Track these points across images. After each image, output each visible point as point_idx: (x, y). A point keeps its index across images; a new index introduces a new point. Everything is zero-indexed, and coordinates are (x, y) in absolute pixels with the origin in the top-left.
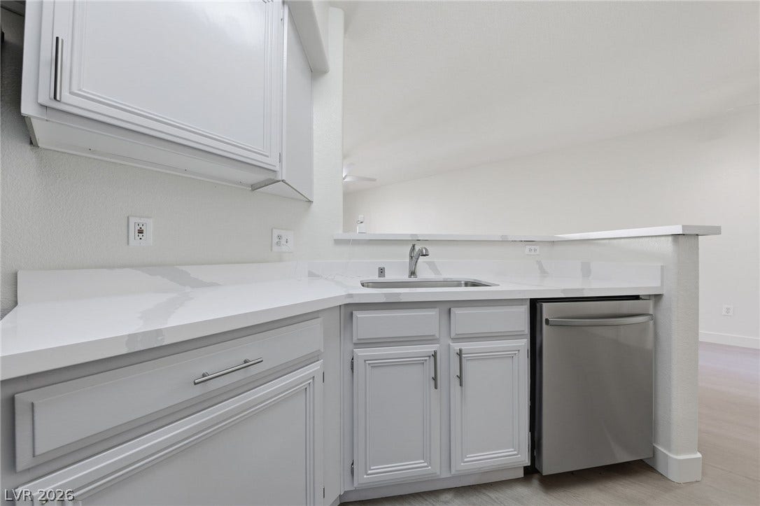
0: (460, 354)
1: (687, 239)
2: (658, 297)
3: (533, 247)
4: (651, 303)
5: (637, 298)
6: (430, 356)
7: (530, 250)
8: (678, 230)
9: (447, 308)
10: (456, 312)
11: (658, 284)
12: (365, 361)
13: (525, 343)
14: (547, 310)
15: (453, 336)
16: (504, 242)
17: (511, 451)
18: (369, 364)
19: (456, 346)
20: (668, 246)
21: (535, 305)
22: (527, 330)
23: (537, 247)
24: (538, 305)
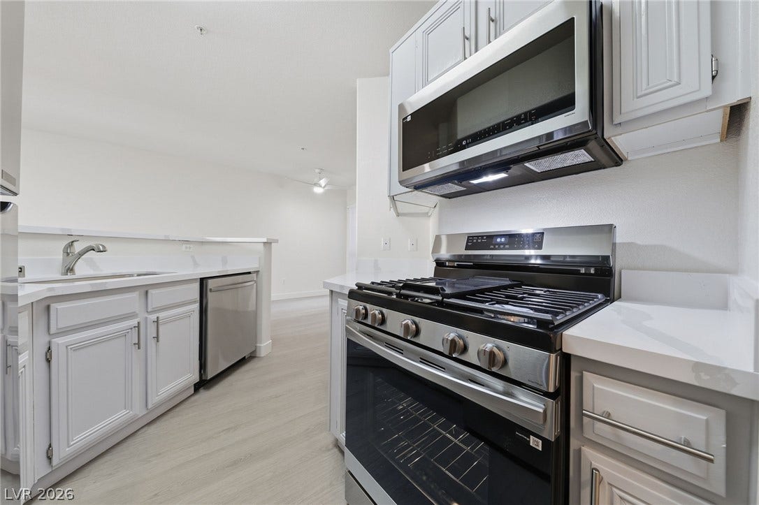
0: (157, 321)
1: (267, 244)
2: (257, 272)
3: (188, 246)
4: (255, 275)
5: (249, 273)
6: (131, 329)
7: (186, 248)
8: (265, 240)
9: (145, 291)
10: (152, 292)
11: (258, 266)
12: (67, 347)
13: (197, 305)
14: (211, 284)
15: (149, 310)
16: (167, 241)
17: (189, 375)
18: (71, 348)
19: (154, 317)
20: (261, 247)
21: (203, 281)
22: (198, 299)
23: (191, 246)
24: (204, 282)
